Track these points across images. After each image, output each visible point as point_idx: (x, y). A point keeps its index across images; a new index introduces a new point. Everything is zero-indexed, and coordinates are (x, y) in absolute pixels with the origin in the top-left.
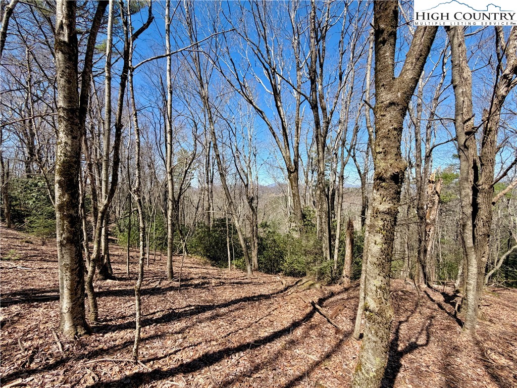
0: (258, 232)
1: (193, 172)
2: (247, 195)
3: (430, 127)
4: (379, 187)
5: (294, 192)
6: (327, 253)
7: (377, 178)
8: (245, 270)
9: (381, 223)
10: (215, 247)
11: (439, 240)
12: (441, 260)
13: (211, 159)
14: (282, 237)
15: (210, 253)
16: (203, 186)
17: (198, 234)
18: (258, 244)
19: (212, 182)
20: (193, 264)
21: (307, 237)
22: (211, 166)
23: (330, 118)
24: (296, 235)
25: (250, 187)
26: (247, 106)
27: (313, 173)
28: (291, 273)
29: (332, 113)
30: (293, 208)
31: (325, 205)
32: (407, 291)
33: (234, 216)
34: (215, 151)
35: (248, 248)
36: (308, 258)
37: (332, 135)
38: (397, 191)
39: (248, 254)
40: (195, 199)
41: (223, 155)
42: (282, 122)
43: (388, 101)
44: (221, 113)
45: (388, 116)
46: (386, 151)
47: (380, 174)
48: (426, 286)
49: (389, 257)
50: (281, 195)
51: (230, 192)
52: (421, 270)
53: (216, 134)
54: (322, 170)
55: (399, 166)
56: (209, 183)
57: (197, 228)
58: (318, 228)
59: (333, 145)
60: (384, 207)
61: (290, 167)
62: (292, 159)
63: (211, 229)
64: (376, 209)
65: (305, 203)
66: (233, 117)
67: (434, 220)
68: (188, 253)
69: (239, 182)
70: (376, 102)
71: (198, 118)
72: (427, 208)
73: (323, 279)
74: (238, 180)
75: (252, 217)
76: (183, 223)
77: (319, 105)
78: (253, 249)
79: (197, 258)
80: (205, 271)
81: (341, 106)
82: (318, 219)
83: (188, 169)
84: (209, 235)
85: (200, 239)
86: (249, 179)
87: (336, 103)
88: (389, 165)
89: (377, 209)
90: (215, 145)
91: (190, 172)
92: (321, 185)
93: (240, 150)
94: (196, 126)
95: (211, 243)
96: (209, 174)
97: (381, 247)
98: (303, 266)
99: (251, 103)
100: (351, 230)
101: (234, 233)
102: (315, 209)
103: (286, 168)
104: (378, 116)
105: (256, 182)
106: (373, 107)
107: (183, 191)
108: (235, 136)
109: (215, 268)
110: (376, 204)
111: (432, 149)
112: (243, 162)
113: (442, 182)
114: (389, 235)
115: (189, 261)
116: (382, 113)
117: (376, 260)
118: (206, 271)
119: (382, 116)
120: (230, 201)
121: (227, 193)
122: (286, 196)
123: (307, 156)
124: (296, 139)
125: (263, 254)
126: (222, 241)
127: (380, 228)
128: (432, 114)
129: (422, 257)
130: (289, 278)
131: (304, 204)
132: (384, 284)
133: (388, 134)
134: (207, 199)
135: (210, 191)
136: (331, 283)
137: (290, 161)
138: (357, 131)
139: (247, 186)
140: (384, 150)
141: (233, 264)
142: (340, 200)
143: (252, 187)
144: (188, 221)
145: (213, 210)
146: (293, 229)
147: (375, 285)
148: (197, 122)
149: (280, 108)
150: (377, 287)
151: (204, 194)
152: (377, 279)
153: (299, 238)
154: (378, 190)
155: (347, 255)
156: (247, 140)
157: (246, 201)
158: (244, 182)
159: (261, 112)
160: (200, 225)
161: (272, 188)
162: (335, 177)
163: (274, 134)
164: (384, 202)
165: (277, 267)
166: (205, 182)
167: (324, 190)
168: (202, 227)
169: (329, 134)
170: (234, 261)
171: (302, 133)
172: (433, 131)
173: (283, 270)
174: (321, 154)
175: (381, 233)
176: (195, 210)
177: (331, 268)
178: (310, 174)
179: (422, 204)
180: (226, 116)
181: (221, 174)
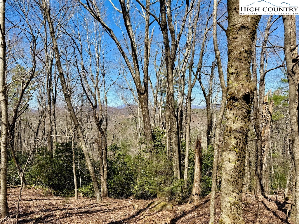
0: (108, 155)
1: (32, 92)
2: (96, 117)
3: (264, 54)
4: (232, 107)
5: (144, 113)
6: (177, 173)
7: (231, 97)
8: (93, 197)
9: (234, 141)
10: (59, 175)
11: (271, 155)
12: (273, 172)
13: (53, 77)
14: (132, 159)
15: (53, 182)
16: (44, 107)
17: (38, 161)
18: (108, 168)
19: (54, 103)
20: (33, 195)
21: (157, 158)
22: (54, 85)
23: (178, 41)
24: (146, 157)
25: (99, 108)
26: (94, 23)
27: (162, 95)
28: (142, 196)
29: (180, 36)
30: (144, 129)
31: (174, 125)
32: (248, 203)
33: (81, 139)
34: (59, 69)
35: (97, 173)
36: (159, 179)
37: (179, 57)
38: (248, 110)
39: (97, 179)
40: (35, 123)
41: (67, 74)
42: (132, 42)
43: (240, 25)
44: (65, 28)
45: (240, 39)
46: (238, 72)
47: (233, 94)
48: (262, 197)
49: (241, 173)
50: (131, 116)
51: (76, 113)
52: (258, 183)
53: (60, 51)
54: (171, 92)
55: (249, 87)
56: (52, 105)
57: (37, 155)
58: (168, 148)
59: (181, 68)
60: (236, 126)
61: (140, 88)
62: (142, 80)
63: (54, 155)
64: (229, 128)
65: (155, 124)
66: (79, 33)
67: (268, 137)
68: (26, 184)
69: (86, 104)
70: (229, 25)
71: (37, 32)
72: (262, 127)
73: (175, 198)
74: (85, 101)
75: (100, 140)
76: (19, 150)
77: (168, 27)
78: (101, 173)
79: (37, 189)
80: (47, 202)
81: (188, 30)
82: (168, 140)
83: (25, 89)
84: (52, 162)
85: (41, 167)
86: (97, 100)
87: (183, 27)
88: (241, 86)
89: (231, 127)
90: (59, 62)
91: (27, 93)
92: (170, 106)
93: (87, 68)
94: (35, 40)
95: (54, 171)
96: (51, 95)
97: (234, 164)
98: (153, 187)
99: (98, 19)
100: (199, 148)
101: (80, 158)
102: (165, 130)
103: (136, 89)
104: (230, 38)
105: (105, 103)
106: (226, 29)
107: (20, 113)
108: (81, 54)
109: (59, 198)
110: (229, 124)
111: (265, 73)
112: (90, 82)
113: (273, 103)
114: (242, 152)
115: (27, 193)
116: (234, 36)
117: (230, 177)
118: (49, 202)
119: (234, 38)
120: (76, 123)
121: (73, 114)
122: (136, 117)
123: (156, 78)
124: (146, 60)
125: (113, 179)
126: (67, 167)
127: (233, 146)
128: (265, 43)
129: (259, 170)
130: (140, 201)
131: (153, 125)
132: (238, 200)
133: (240, 56)
134: (49, 122)
135: (52, 113)
136: (182, 202)
137: (140, 82)
138: (203, 55)
139: (95, 107)
140: (236, 71)
141: (80, 192)
142: (189, 120)
143: (100, 109)
144: (26, 147)
145: (56, 133)
146: (144, 151)
147: (229, 202)
148: (36, 35)
149: (129, 28)
150: (231, 204)
151: (45, 117)
152: (231, 196)
153: (149, 159)
154: (231, 109)
155: (196, 174)
156: (94, 59)
157: (94, 124)
158: (92, 104)
159: (109, 30)
160: (41, 152)
161: (121, 109)
162: (183, 98)
163: (123, 54)
164: (237, 121)
165: (127, 191)
166: (47, 103)
167: (174, 111)
168: (43, 153)
169: (178, 57)
170: (81, 189)
171: (151, 55)
172: (265, 58)
173: (134, 193)
174: (170, 75)
175: (234, 151)
176: (34, 134)
177: (182, 187)
178: (159, 96)
179: (258, 123)
180: (70, 31)
181: (65, 94)
